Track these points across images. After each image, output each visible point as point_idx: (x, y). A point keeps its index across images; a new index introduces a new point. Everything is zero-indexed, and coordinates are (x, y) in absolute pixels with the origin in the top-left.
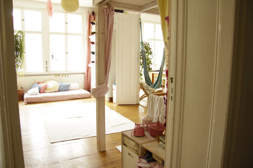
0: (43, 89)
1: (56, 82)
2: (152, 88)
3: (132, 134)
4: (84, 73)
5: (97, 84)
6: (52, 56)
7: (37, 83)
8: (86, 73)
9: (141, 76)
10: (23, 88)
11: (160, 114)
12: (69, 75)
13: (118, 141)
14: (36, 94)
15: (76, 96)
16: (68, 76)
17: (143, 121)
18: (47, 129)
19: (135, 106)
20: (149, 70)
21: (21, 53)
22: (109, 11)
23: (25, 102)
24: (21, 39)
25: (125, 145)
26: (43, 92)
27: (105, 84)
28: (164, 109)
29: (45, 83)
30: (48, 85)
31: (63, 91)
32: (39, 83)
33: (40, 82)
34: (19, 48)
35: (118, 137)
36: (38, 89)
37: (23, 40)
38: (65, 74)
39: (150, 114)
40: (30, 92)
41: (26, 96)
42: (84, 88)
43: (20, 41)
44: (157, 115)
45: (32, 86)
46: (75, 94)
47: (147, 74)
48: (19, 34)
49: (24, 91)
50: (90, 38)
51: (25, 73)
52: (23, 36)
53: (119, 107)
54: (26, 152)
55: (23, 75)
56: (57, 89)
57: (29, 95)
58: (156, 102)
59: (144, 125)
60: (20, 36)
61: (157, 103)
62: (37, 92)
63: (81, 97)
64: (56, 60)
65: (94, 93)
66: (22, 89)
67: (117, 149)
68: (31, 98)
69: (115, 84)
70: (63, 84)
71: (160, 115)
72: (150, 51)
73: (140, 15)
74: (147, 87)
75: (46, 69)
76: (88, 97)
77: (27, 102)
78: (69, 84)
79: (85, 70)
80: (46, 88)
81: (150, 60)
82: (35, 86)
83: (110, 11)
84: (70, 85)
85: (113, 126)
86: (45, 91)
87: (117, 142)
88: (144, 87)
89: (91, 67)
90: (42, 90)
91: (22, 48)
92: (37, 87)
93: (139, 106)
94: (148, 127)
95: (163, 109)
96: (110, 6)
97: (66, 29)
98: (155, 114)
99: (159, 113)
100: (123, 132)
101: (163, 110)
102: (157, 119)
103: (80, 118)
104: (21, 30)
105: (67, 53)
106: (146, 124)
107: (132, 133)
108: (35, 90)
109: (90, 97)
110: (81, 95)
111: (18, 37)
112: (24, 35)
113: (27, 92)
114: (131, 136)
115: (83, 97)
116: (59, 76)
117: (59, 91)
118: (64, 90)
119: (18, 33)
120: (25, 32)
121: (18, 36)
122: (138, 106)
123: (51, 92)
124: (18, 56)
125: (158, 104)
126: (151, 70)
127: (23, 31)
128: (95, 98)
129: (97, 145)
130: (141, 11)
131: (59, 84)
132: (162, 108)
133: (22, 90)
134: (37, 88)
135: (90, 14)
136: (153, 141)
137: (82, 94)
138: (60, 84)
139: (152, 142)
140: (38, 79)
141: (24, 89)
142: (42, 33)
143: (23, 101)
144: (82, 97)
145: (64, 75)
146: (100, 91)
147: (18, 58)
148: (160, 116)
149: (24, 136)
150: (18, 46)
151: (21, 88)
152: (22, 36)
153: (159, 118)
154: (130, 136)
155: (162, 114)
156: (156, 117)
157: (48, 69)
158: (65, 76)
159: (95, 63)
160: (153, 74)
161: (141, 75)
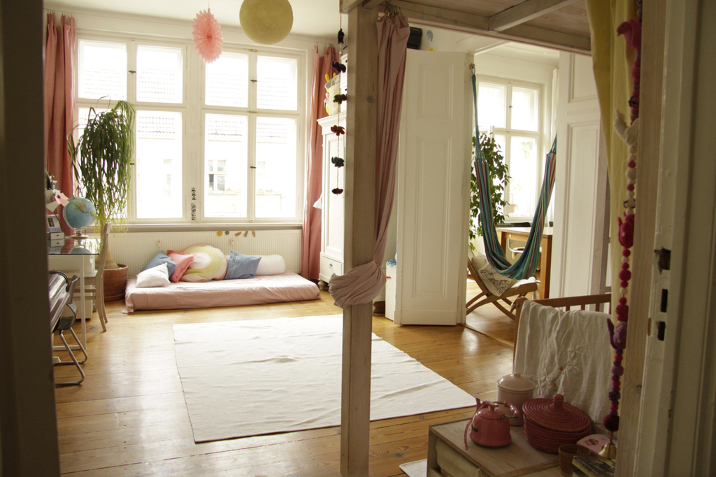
0: (179, 270)
1: (217, 252)
2: (506, 278)
3: (465, 436)
4: (300, 228)
5: (349, 263)
6: (211, 177)
7: (166, 252)
8: (306, 228)
9: (472, 241)
10: (123, 266)
11: (561, 369)
12: (256, 231)
13: (407, 447)
14: (160, 283)
15: (276, 295)
16: (254, 234)
17: (503, 391)
18: (186, 396)
19: (452, 329)
20: (496, 221)
21: (122, 166)
22: (393, 26)
23: (129, 307)
24: (125, 123)
25: (438, 470)
26: (181, 280)
27: (374, 262)
28: (576, 354)
29: (188, 253)
30: (196, 260)
31: (239, 278)
32: (169, 253)
33: (172, 249)
34: (117, 152)
35: (406, 432)
36: (166, 269)
37: (128, 126)
38: (247, 229)
39: (525, 368)
40: (143, 276)
41: (132, 289)
42: (298, 271)
43: (122, 132)
44: (548, 373)
45: (150, 261)
46: (272, 288)
47: (493, 233)
48: (119, 112)
49: (126, 276)
50: (319, 123)
51: (131, 223)
52: (131, 117)
53: (404, 330)
54: (118, 468)
55: (126, 229)
56: (221, 273)
57: (140, 286)
58: (548, 327)
59: (507, 406)
60: (122, 116)
61: (550, 331)
62: (164, 279)
63: (289, 297)
64: (222, 188)
65: (339, 291)
66: (120, 268)
67: (405, 473)
68: (145, 296)
69: (394, 262)
70: (238, 258)
71: (560, 373)
72: (499, 164)
73: (473, 56)
74: (491, 274)
75: (190, 212)
76: (311, 297)
77: (134, 308)
78: (257, 257)
79: (302, 219)
80: (188, 269)
81: (497, 192)
82: (160, 260)
83: (396, 27)
84: (259, 260)
85: (388, 395)
86: (186, 277)
87: (402, 449)
88: (480, 273)
89: (321, 210)
90: (178, 274)
91: (126, 151)
92: (163, 265)
93: (465, 330)
94: (523, 413)
95: (573, 354)
96: (396, 14)
97: (252, 96)
98: (542, 369)
99: (556, 367)
100: (434, 428)
101: (574, 357)
102: (549, 387)
103: (288, 363)
104: (125, 99)
105: (252, 167)
106: (514, 405)
107: (466, 432)
108: (159, 272)
109: (316, 299)
110: (290, 292)
111: (116, 119)
112: (131, 113)
113: (136, 278)
114: (464, 445)
115: (297, 297)
116: (227, 233)
117: (226, 277)
118: (241, 275)
119: (116, 108)
120: (136, 105)
121: (117, 117)
122: (462, 330)
123: (202, 281)
124: (115, 173)
125: (554, 335)
126: (501, 222)
127: (131, 102)
128: (342, 306)
129: (340, 458)
130: (491, 33)
131: (228, 257)
132: (569, 349)
133: (122, 270)
134: (164, 267)
135: (322, 55)
136: (544, 469)
137: (293, 288)
138: (231, 257)
139: (540, 470)
140: (168, 240)
141: (127, 269)
142: (182, 107)
143: (124, 303)
144: (292, 298)
145: (243, 232)
146: (358, 287)
147: (113, 179)
148: (563, 376)
149: (116, 415)
150: (116, 145)
151: (120, 266)
152: (128, 116)
153: (557, 382)
154: (460, 444)
155: (569, 371)
156: (545, 379)
157: (197, 213)
158: (246, 235)
159: (343, 194)
160: (504, 234)
161: (472, 236)
